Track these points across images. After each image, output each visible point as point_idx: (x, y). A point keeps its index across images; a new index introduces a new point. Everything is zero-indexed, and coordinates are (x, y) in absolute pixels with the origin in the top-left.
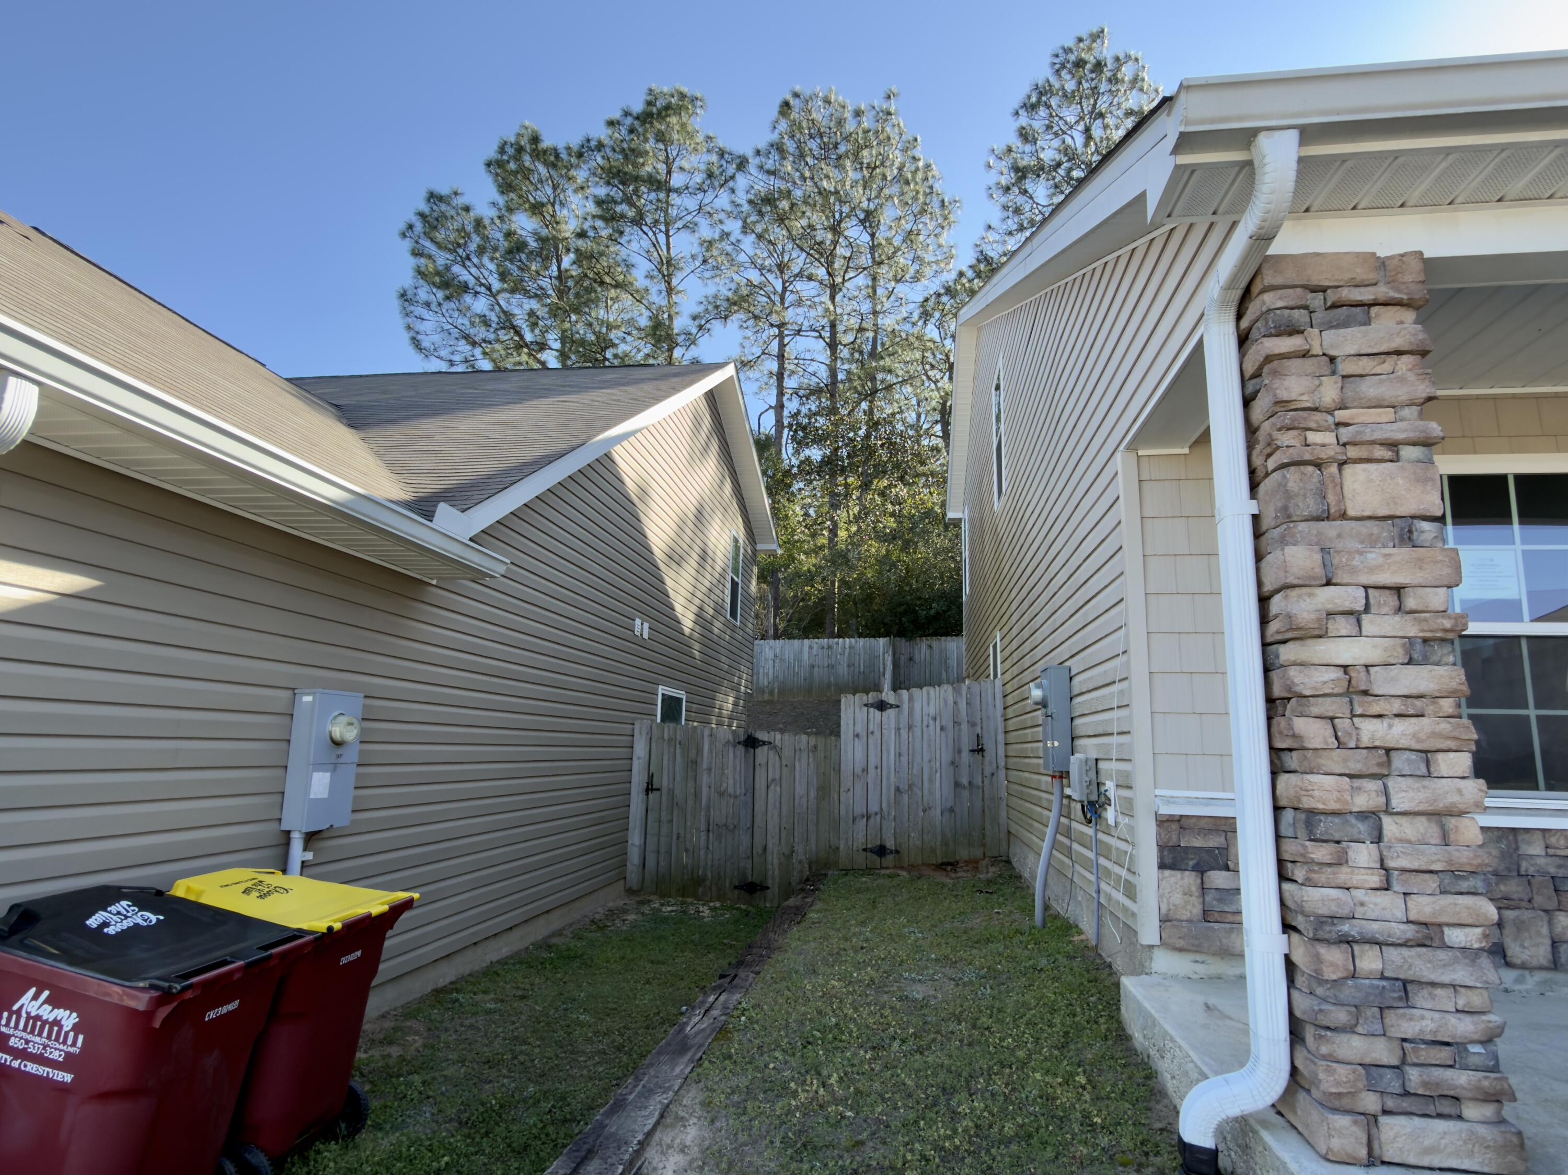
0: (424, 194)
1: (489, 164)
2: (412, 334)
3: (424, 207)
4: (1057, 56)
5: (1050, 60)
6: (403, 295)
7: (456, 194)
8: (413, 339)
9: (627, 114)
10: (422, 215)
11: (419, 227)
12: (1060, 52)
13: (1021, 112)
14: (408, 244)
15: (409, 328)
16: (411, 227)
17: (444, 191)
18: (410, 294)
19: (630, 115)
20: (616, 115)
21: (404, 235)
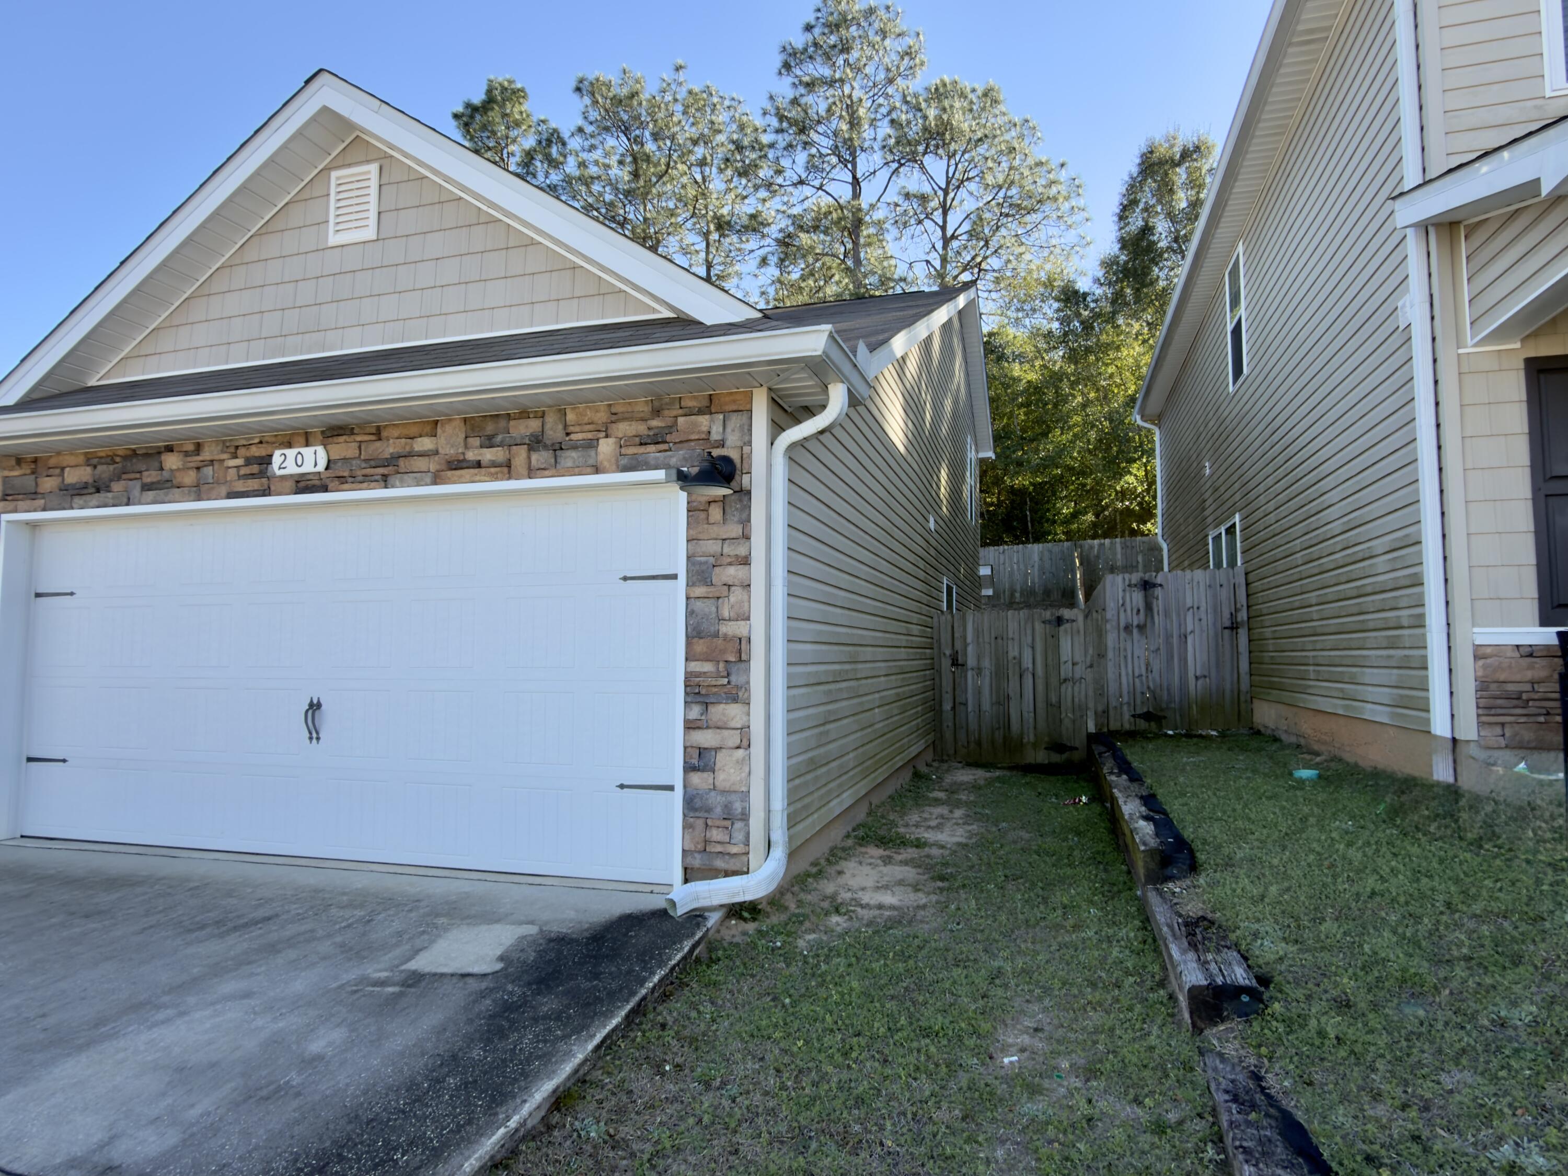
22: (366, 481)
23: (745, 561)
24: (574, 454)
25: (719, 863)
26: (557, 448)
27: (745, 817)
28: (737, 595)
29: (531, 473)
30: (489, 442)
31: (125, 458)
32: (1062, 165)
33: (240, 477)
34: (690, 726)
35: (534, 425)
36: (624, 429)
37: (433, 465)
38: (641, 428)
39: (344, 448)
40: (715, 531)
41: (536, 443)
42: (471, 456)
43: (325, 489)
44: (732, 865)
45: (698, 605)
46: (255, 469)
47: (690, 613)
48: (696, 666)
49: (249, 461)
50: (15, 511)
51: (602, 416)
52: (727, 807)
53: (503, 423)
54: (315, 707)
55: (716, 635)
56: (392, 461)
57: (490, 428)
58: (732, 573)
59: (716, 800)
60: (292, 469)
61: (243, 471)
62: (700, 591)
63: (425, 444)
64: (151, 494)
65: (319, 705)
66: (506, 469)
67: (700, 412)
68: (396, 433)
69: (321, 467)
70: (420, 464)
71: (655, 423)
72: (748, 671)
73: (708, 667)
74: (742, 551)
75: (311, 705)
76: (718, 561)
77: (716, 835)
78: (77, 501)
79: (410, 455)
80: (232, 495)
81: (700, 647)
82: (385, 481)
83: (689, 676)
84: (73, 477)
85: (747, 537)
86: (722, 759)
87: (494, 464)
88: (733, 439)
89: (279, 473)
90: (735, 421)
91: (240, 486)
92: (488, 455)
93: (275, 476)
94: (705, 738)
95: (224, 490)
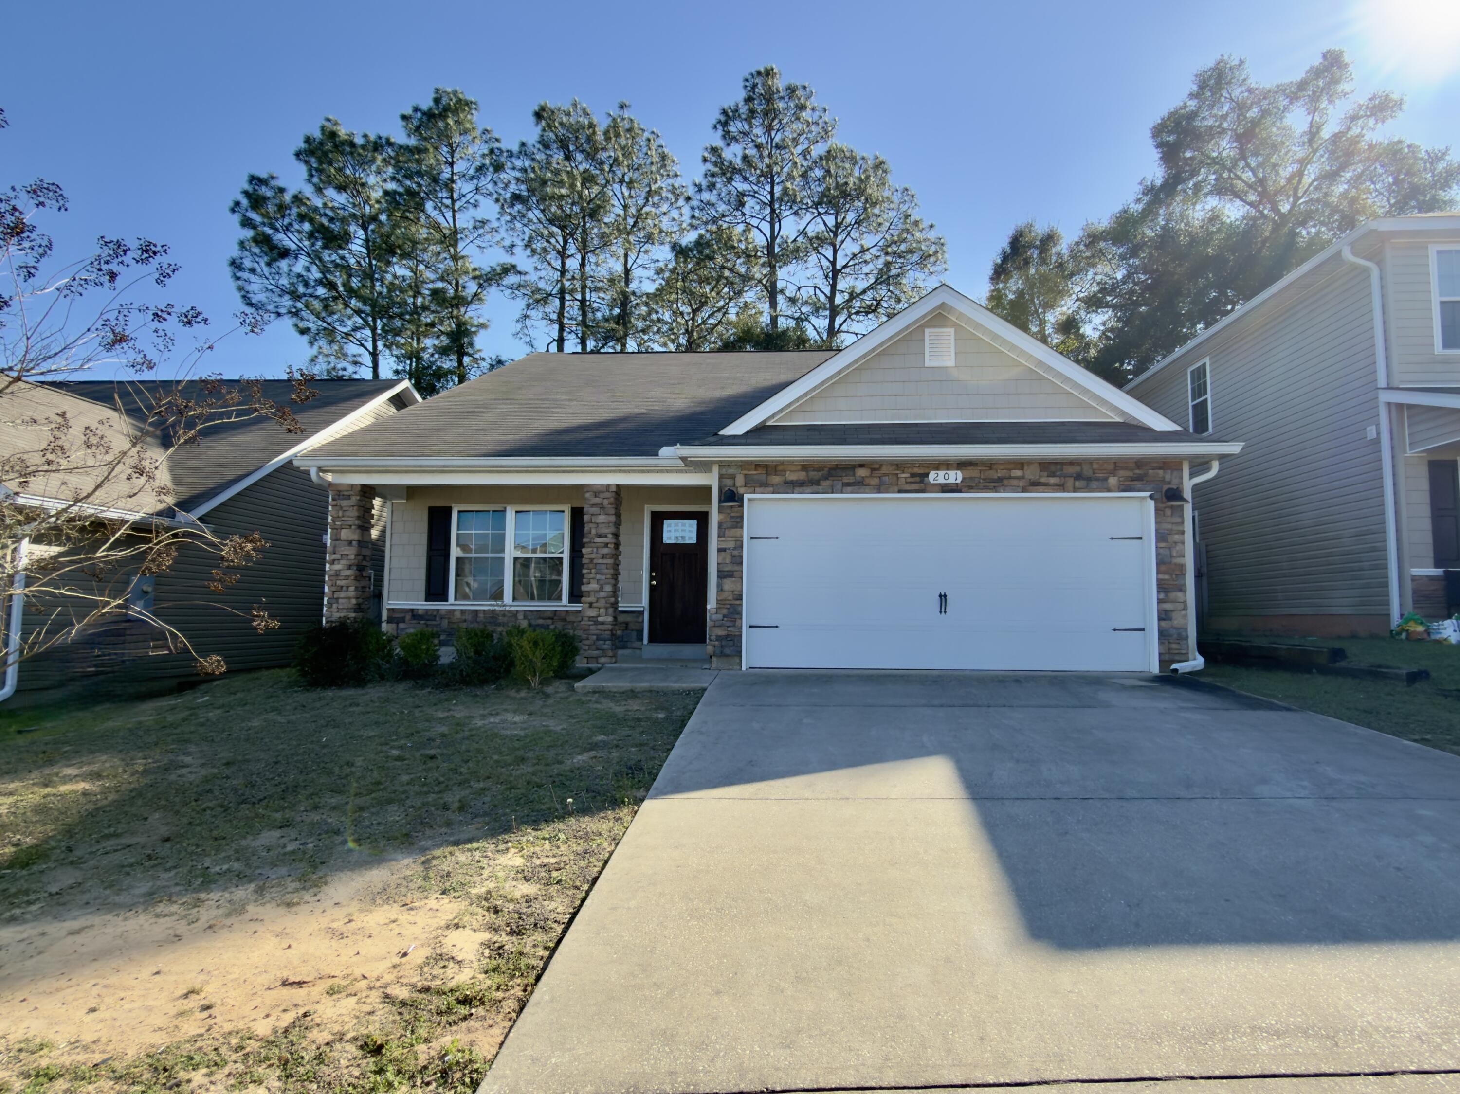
0: (246, 178)
1: (298, 155)
2: (243, 293)
3: (247, 187)
4: (747, 80)
5: (742, 84)
6: (233, 263)
7: (272, 178)
8: (244, 297)
9: (416, 109)
10: (246, 193)
11: (245, 202)
12: (749, 77)
13: (718, 126)
14: (236, 218)
15: (241, 289)
16: (237, 204)
17: (264, 175)
18: (238, 261)
19: (420, 110)
20: (409, 111)
21: (233, 211)
22: (986, 489)
23: (1183, 533)
24: (1096, 483)
25: (1177, 658)
26: (1089, 479)
27: (1187, 638)
28: (1179, 547)
29: (1075, 490)
30: (1053, 475)
31: (830, 469)
32: (931, 226)
33: (907, 483)
34: (1160, 601)
35: (1077, 469)
36: (1122, 473)
37: (1021, 484)
38: (1130, 474)
39: (973, 472)
40: (1169, 520)
41: (1078, 477)
42: (1043, 480)
43: (960, 491)
44: (1183, 658)
45: (1161, 551)
46: (918, 479)
47: (1157, 554)
48: (1161, 576)
49: (913, 475)
50: (754, 492)
51: (1111, 467)
52: (1179, 635)
53: (1059, 467)
54: (943, 597)
55: (1170, 563)
56: (1000, 480)
57: (1053, 468)
58: (1177, 537)
59: (1173, 631)
60: (941, 480)
61: (909, 480)
62: (1163, 545)
63: (1018, 473)
64: (849, 488)
65: (945, 596)
66: (1062, 487)
67: (1160, 468)
68: (1002, 467)
69: (959, 481)
70: (1015, 482)
71: (1137, 471)
72: (1184, 579)
73: (1167, 577)
74: (1180, 528)
75: (940, 596)
76: (1171, 532)
77: (1174, 646)
78: (797, 489)
79: (1010, 478)
80: (900, 492)
81: (1163, 568)
82: (995, 490)
83: (1158, 580)
84: (791, 476)
85: (1183, 523)
86: (1174, 615)
87: (1056, 485)
88: (1175, 481)
89: (932, 482)
90: (1175, 473)
91: (908, 487)
92: (1052, 480)
93: (929, 483)
94: (1167, 606)
95: (896, 489)
